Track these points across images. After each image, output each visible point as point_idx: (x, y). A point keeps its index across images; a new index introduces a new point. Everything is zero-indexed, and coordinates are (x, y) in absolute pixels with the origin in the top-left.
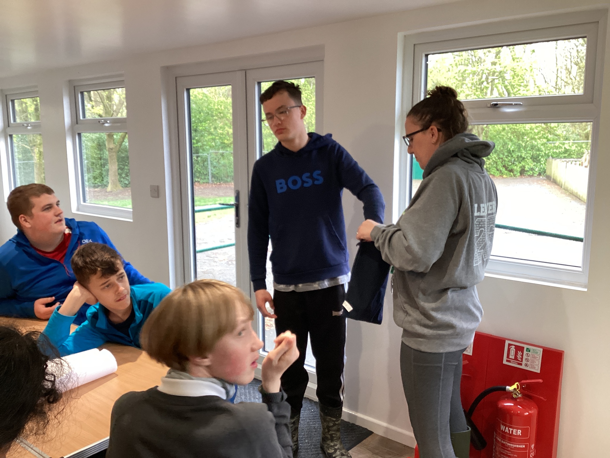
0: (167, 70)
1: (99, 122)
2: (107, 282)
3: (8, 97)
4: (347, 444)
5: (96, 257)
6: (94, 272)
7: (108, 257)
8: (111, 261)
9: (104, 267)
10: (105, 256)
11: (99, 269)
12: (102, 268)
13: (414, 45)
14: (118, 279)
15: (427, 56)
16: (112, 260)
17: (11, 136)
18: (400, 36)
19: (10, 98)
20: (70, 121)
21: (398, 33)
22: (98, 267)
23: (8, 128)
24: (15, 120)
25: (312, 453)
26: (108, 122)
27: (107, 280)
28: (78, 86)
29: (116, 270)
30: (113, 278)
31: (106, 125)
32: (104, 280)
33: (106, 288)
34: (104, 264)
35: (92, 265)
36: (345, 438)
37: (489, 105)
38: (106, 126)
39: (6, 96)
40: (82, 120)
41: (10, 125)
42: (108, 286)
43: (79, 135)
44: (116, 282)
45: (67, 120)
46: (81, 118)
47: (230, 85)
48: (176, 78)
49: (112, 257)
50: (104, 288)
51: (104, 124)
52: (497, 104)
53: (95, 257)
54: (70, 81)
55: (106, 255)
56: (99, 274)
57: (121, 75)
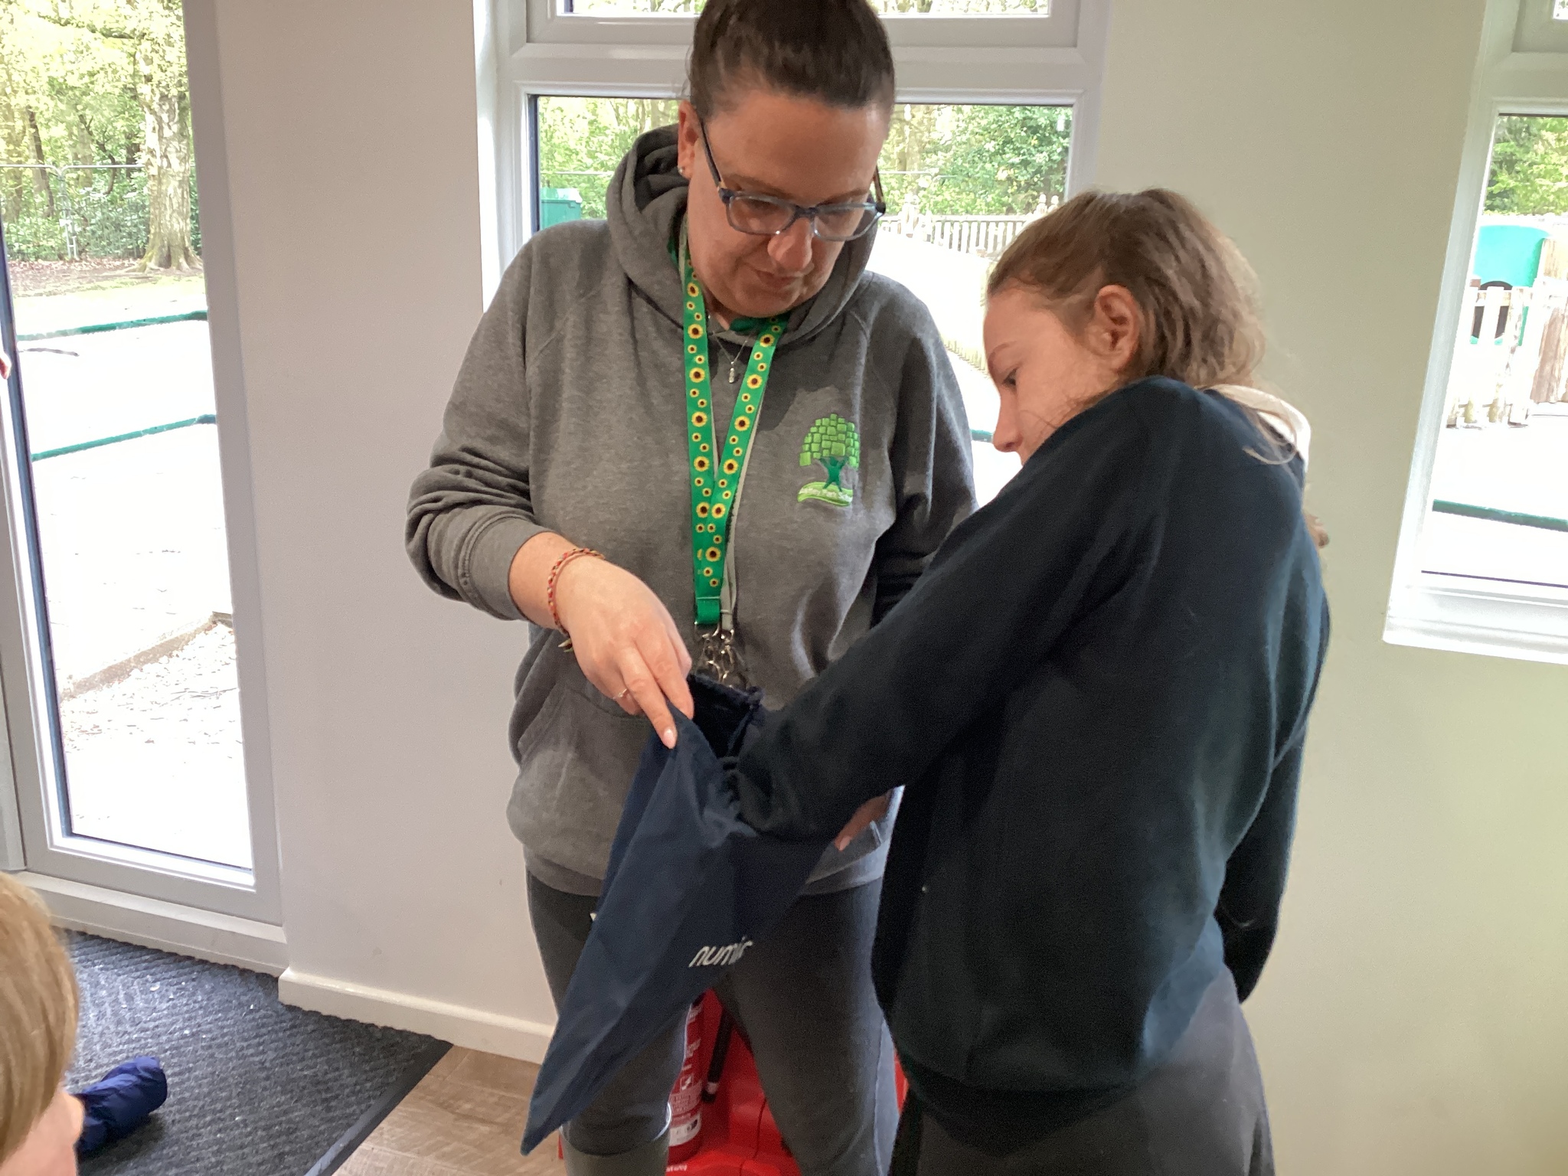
4: (372, 1102)
25: (259, 1158)
36: (367, 1080)
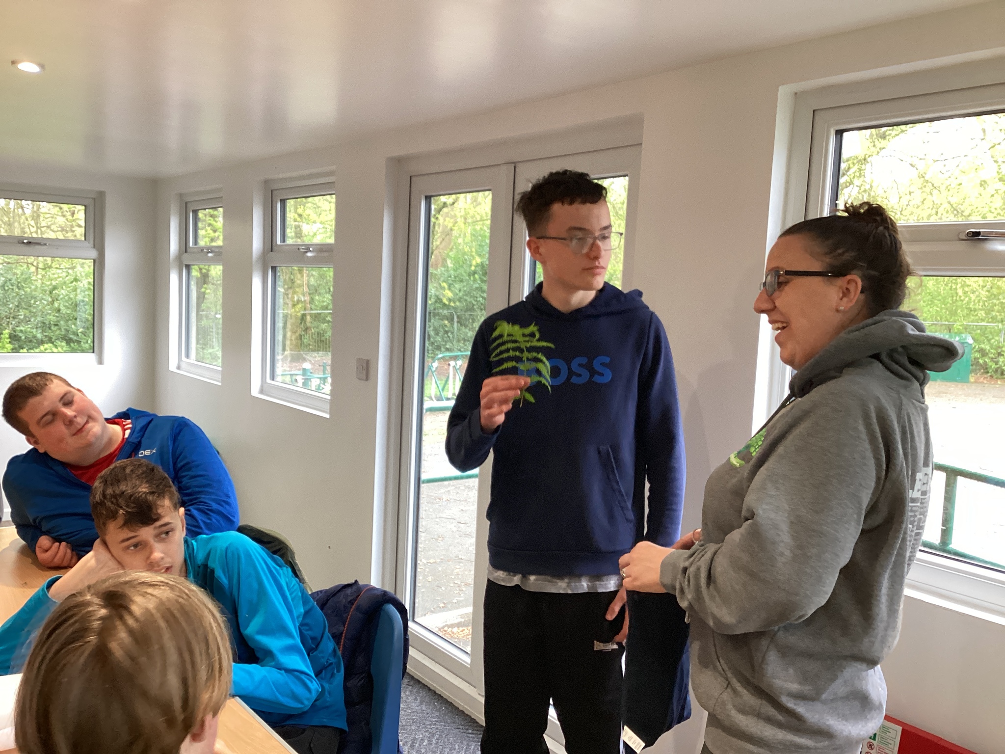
0: (398, 162)
1: (299, 249)
2: (133, 537)
3: (189, 205)
5: (123, 487)
6: (113, 516)
7: (144, 490)
8: (146, 500)
9: (129, 510)
10: (140, 490)
11: (121, 511)
12: (127, 512)
13: (814, 111)
14: (157, 536)
15: (840, 133)
16: (150, 498)
17: (188, 267)
18: (784, 93)
19: (192, 207)
20: (262, 248)
21: (780, 88)
22: (121, 507)
23: (185, 254)
24: (196, 242)
26: (311, 249)
27: (131, 534)
28: (276, 190)
29: (155, 517)
30: (147, 533)
31: (309, 254)
32: (126, 533)
33: (132, 548)
34: (133, 505)
35: (112, 503)
37: (963, 236)
38: (308, 257)
39: (186, 203)
40: (279, 245)
41: (188, 250)
42: (136, 546)
43: (274, 269)
44: (151, 541)
45: (257, 244)
46: (278, 242)
47: (489, 190)
48: (411, 177)
49: (152, 493)
50: (128, 548)
51: (306, 252)
52: (978, 234)
53: (121, 488)
54: (266, 182)
55: (144, 485)
56: (120, 521)
57: (331, 173)
